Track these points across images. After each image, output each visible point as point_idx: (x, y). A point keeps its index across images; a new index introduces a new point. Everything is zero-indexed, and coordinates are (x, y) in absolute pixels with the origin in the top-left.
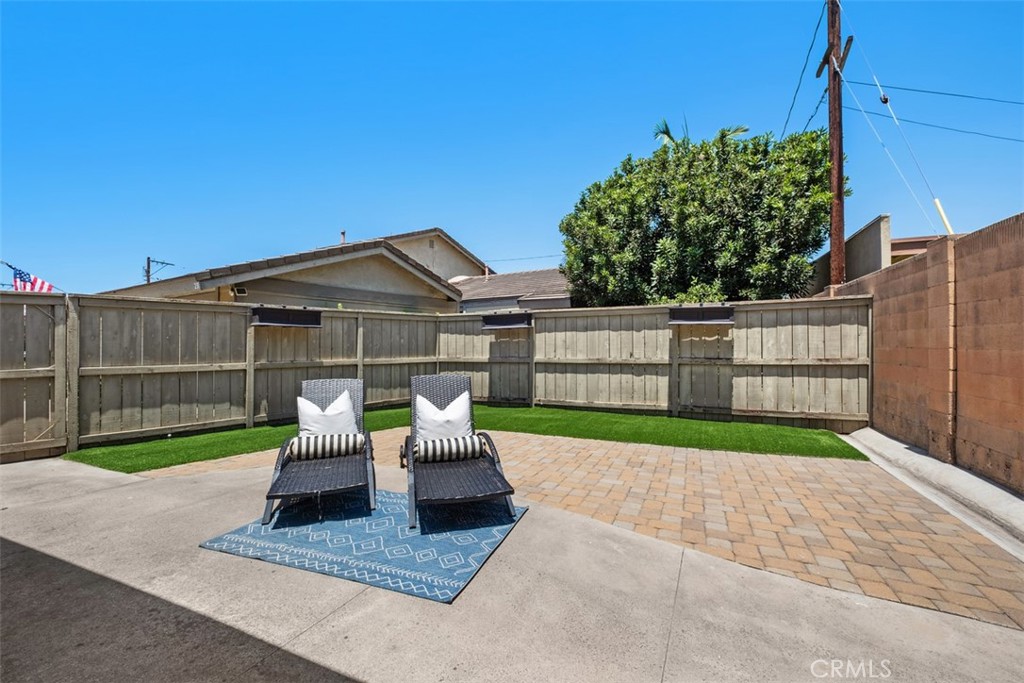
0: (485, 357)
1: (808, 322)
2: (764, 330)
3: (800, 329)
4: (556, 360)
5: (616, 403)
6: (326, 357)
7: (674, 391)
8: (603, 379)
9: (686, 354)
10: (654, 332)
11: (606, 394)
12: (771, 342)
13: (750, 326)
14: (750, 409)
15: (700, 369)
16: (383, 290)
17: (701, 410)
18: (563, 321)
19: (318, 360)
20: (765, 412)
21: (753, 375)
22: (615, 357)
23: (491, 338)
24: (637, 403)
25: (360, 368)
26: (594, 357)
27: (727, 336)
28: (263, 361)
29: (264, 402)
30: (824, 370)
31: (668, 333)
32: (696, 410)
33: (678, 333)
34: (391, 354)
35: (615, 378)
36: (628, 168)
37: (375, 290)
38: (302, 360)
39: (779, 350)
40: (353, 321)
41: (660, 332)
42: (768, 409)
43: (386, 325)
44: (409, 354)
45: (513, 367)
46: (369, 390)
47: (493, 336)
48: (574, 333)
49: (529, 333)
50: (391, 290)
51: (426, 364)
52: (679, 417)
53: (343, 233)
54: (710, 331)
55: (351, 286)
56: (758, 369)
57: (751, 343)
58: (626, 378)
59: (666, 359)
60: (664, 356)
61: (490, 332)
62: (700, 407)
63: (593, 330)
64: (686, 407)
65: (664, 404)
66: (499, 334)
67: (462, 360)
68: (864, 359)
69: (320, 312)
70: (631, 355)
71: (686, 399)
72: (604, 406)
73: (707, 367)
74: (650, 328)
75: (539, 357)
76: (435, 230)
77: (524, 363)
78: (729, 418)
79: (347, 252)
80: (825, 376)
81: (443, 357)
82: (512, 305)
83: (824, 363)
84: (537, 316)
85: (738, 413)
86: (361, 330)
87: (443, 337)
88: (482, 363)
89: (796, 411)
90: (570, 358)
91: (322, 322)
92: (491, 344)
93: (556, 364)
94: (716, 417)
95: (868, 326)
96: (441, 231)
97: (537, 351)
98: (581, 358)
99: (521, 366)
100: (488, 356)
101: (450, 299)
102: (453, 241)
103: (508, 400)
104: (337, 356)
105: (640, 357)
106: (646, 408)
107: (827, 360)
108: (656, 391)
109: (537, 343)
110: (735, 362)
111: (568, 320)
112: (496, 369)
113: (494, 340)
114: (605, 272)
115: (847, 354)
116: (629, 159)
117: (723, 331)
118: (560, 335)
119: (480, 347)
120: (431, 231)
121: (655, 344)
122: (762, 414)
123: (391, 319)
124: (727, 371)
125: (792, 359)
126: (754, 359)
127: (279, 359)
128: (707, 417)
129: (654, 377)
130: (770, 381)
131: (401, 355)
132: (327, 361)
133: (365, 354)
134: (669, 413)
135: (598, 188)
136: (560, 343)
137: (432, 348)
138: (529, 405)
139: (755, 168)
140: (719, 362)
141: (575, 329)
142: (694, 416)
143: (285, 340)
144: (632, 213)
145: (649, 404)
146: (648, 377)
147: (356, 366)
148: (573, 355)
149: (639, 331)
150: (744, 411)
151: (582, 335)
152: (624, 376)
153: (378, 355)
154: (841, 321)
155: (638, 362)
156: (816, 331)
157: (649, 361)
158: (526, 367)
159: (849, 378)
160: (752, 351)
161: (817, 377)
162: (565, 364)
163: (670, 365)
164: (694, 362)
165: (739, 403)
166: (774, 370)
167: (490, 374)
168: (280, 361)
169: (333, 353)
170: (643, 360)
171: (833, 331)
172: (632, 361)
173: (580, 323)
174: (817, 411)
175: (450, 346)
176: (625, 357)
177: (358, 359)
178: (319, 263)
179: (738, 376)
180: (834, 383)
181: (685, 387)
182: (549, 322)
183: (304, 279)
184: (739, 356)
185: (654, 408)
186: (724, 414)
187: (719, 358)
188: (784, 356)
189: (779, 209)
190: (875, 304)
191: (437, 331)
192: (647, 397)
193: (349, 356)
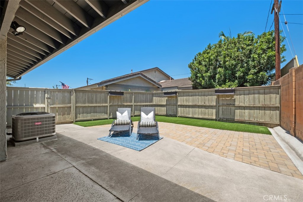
0: (165, 103)
1: (259, 93)
2: (245, 96)
3: (256, 96)
4: (183, 104)
5: (200, 117)
6: (125, 103)
7: (217, 113)
8: (197, 110)
9: (221, 103)
10: (211, 96)
11: (197, 114)
12: (247, 99)
13: (241, 95)
14: (240, 119)
15: (225, 107)
16: (140, 86)
17: (225, 119)
18: (185, 94)
19: (123, 104)
20: (245, 120)
21: (242, 109)
22: (200, 104)
23: (166, 98)
24: (206, 117)
25: (133, 106)
26: (194, 104)
27: (233, 98)
28: (111, 104)
29: (111, 113)
30: (264, 108)
31: (216, 97)
32: (224, 119)
33: (218, 97)
34: (141, 102)
35: (200, 110)
36: (210, 48)
37: (139, 86)
38: (120, 103)
39: (250, 102)
40: (131, 94)
41: (213, 97)
42: (246, 120)
43: (140, 95)
44: (145, 103)
45: (172, 106)
46: (135, 111)
47: (167, 98)
48: (189, 97)
49: (176, 97)
50: (143, 85)
51: (150, 105)
52: (219, 121)
53: (132, 70)
54: (227, 96)
55: (132, 85)
56: (243, 108)
57: (240, 100)
58: (203, 109)
59: (215, 104)
61: (166, 97)
62: (225, 118)
63: (194, 96)
64: (221, 118)
65: (214, 117)
66: (168, 97)
67: (159, 104)
68: (278, 105)
69: (123, 92)
70: (205, 103)
71: (221, 116)
72: (197, 117)
73: (227, 107)
74: (210, 96)
75: (179, 103)
76: (156, 68)
77: (175, 105)
78: (234, 122)
79: (131, 76)
80: (265, 110)
81: (154, 103)
83: (264, 106)
84: (178, 92)
85: (237, 121)
86: (133, 96)
87: (154, 98)
88: (164, 105)
89: (255, 120)
90: (187, 104)
91: (124, 94)
92: (166, 100)
93: (184, 105)
94: (230, 121)
95: (279, 94)
96: (158, 68)
97: (179, 102)
98: (190, 104)
99: (174, 106)
100: (166, 103)
101: (158, 88)
102: (161, 71)
103: (171, 115)
104: (128, 103)
105: (207, 104)
106: (209, 118)
107: (265, 105)
108: (212, 114)
109: (179, 100)
110: (236, 105)
111: (187, 93)
112: (168, 106)
113: (167, 99)
114: (201, 79)
115: (272, 103)
116: (210, 45)
117: (232, 96)
118: (185, 98)
119: (164, 101)
120: (155, 68)
121: (212, 100)
122: (244, 121)
123: (141, 93)
124: (233, 108)
125: (253, 105)
126: (242, 104)
127: (115, 103)
128: (227, 121)
129: (211, 109)
130: (247, 111)
131: (143, 102)
132: (125, 104)
133: (134, 102)
134: (216, 120)
135: (200, 54)
136: (185, 100)
137: (151, 101)
138: (176, 117)
139: (248, 45)
140: (231, 105)
141: (189, 96)
142: (223, 121)
143: (116, 99)
144: (209, 61)
145: (210, 117)
146: (209, 109)
147: (132, 105)
148: (188, 103)
149: (207, 96)
150: (238, 120)
151: (191, 97)
152: (202, 109)
153: (138, 103)
154: (270, 93)
155: (207, 105)
156: (262, 96)
157: (210, 105)
158: (176, 106)
159: (273, 111)
160: (241, 102)
161: (262, 110)
162: (186, 105)
163: (216, 106)
164: (223, 105)
165: (237, 118)
166: (248, 108)
167: (166, 108)
169: (127, 102)
170: (208, 105)
171: (267, 96)
172: (205, 105)
173: (190, 94)
174: (262, 121)
175: (156, 100)
176: (203, 104)
177: (133, 104)
178: (125, 79)
179: (237, 109)
180: (268, 112)
181: (221, 112)
182: (182, 94)
183: (121, 83)
184: (237, 104)
185: (211, 118)
186: (233, 121)
187: (231, 104)
188: (251, 104)
189: (256, 58)
190: (281, 88)
191: (153, 96)
192: (209, 115)
193: (131, 103)
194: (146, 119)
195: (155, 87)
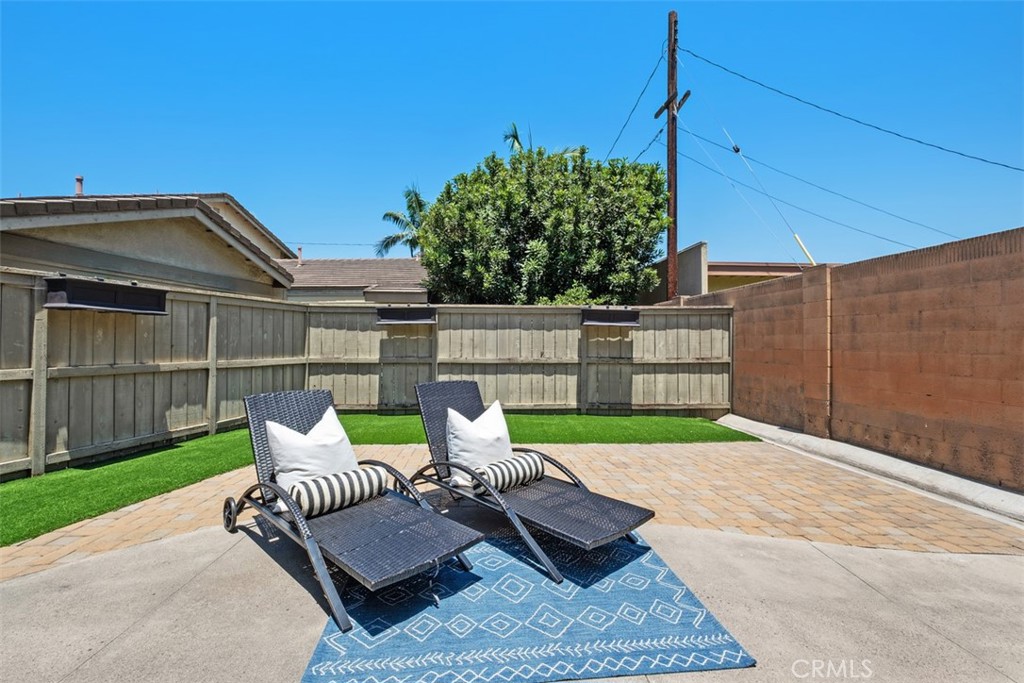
0: (375, 357)
1: (689, 327)
2: (657, 332)
3: (683, 332)
4: (463, 360)
5: (528, 404)
6: (163, 358)
7: (581, 389)
8: (514, 378)
9: (593, 354)
10: (564, 331)
11: (516, 395)
12: (662, 343)
13: (646, 329)
14: (646, 403)
15: (605, 368)
17: (606, 407)
18: (470, 318)
19: (151, 363)
20: (658, 405)
21: (648, 373)
22: (525, 356)
23: (384, 335)
24: (548, 403)
25: (213, 373)
26: (504, 357)
27: (627, 337)
28: (62, 365)
29: (63, 432)
30: (700, 367)
31: (576, 334)
32: (602, 407)
33: (587, 333)
34: (251, 354)
35: (526, 378)
36: (494, 167)
38: (126, 362)
39: (668, 350)
40: (203, 308)
41: (570, 332)
42: (660, 402)
43: (246, 315)
44: (274, 354)
45: (410, 368)
46: (223, 404)
47: (385, 333)
48: (483, 331)
49: (431, 329)
51: (293, 366)
52: (587, 414)
53: (80, 181)
54: (610, 332)
55: (144, 257)
56: (652, 367)
57: (648, 344)
58: (536, 378)
59: (575, 359)
60: (572, 356)
61: (381, 328)
62: (605, 404)
63: (504, 328)
64: (593, 404)
65: (573, 403)
66: (391, 329)
67: (342, 361)
68: (726, 359)
69: (165, 292)
70: (542, 354)
71: (593, 397)
72: (515, 408)
73: (611, 367)
74: (561, 328)
75: (442, 356)
76: (223, 195)
77: (423, 364)
78: (629, 413)
80: (700, 372)
81: (314, 357)
82: (356, 297)
83: (701, 361)
84: (441, 311)
85: (637, 408)
86: (214, 321)
87: (313, 332)
88: (370, 364)
89: (680, 403)
90: (478, 358)
91: (168, 306)
92: (382, 341)
93: (462, 364)
94: (618, 412)
95: (729, 330)
97: (440, 350)
98: (490, 357)
99: (421, 368)
100: (378, 357)
101: (276, 284)
102: (247, 213)
103: (404, 406)
104: (179, 356)
105: (550, 356)
106: (557, 407)
107: (703, 359)
108: (565, 391)
109: (440, 340)
110: (635, 361)
111: (476, 317)
112: (389, 371)
113: (385, 337)
114: (480, 268)
115: (715, 354)
116: (494, 157)
117: (623, 332)
118: (468, 333)
119: (368, 345)
120: (217, 196)
121: (565, 344)
122: (656, 407)
123: (253, 307)
124: (627, 369)
125: (678, 359)
126: (649, 358)
127: (88, 362)
128: (611, 413)
129: (564, 376)
130: (661, 377)
131: (263, 354)
132: (165, 364)
133: (219, 354)
134: (578, 411)
135: (464, 179)
136: (466, 341)
137: (300, 347)
139: (617, 188)
140: (622, 361)
141: (483, 326)
142: (600, 412)
143: (100, 333)
144: (509, 210)
145: (559, 403)
146: (558, 376)
147: (207, 370)
148: (481, 354)
149: (549, 330)
150: (642, 406)
151: (491, 334)
152: (534, 376)
153: (235, 355)
154: (711, 326)
155: (550, 361)
156: (694, 334)
157: (560, 361)
158: (427, 368)
159: (717, 374)
160: (648, 351)
161: (694, 373)
162: (473, 364)
163: (580, 364)
164: (600, 361)
165: (637, 400)
166: (664, 368)
167: (381, 378)
168: (89, 366)
169: (172, 354)
170: (554, 360)
171: (706, 335)
172: (543, 360)
173: (490, 320)
174: (695, 402)
175: (323, 343)
176: (535, 357)
177: (211, 361)
179: (637, 374)
180: (706, 377)
181: (592, 384)
182: (453, 318)
184: (637, 355)
185: (564, 407)
186: (625, 409)
187: (621, 358)
188: (671, 355)
189: (637, 226)
190: (735, 314)
191: (307, 325)
192: (557, 396)
193: (196, 357)
194: (491, 445)
195: (258, 280)
